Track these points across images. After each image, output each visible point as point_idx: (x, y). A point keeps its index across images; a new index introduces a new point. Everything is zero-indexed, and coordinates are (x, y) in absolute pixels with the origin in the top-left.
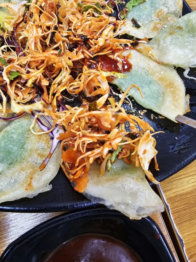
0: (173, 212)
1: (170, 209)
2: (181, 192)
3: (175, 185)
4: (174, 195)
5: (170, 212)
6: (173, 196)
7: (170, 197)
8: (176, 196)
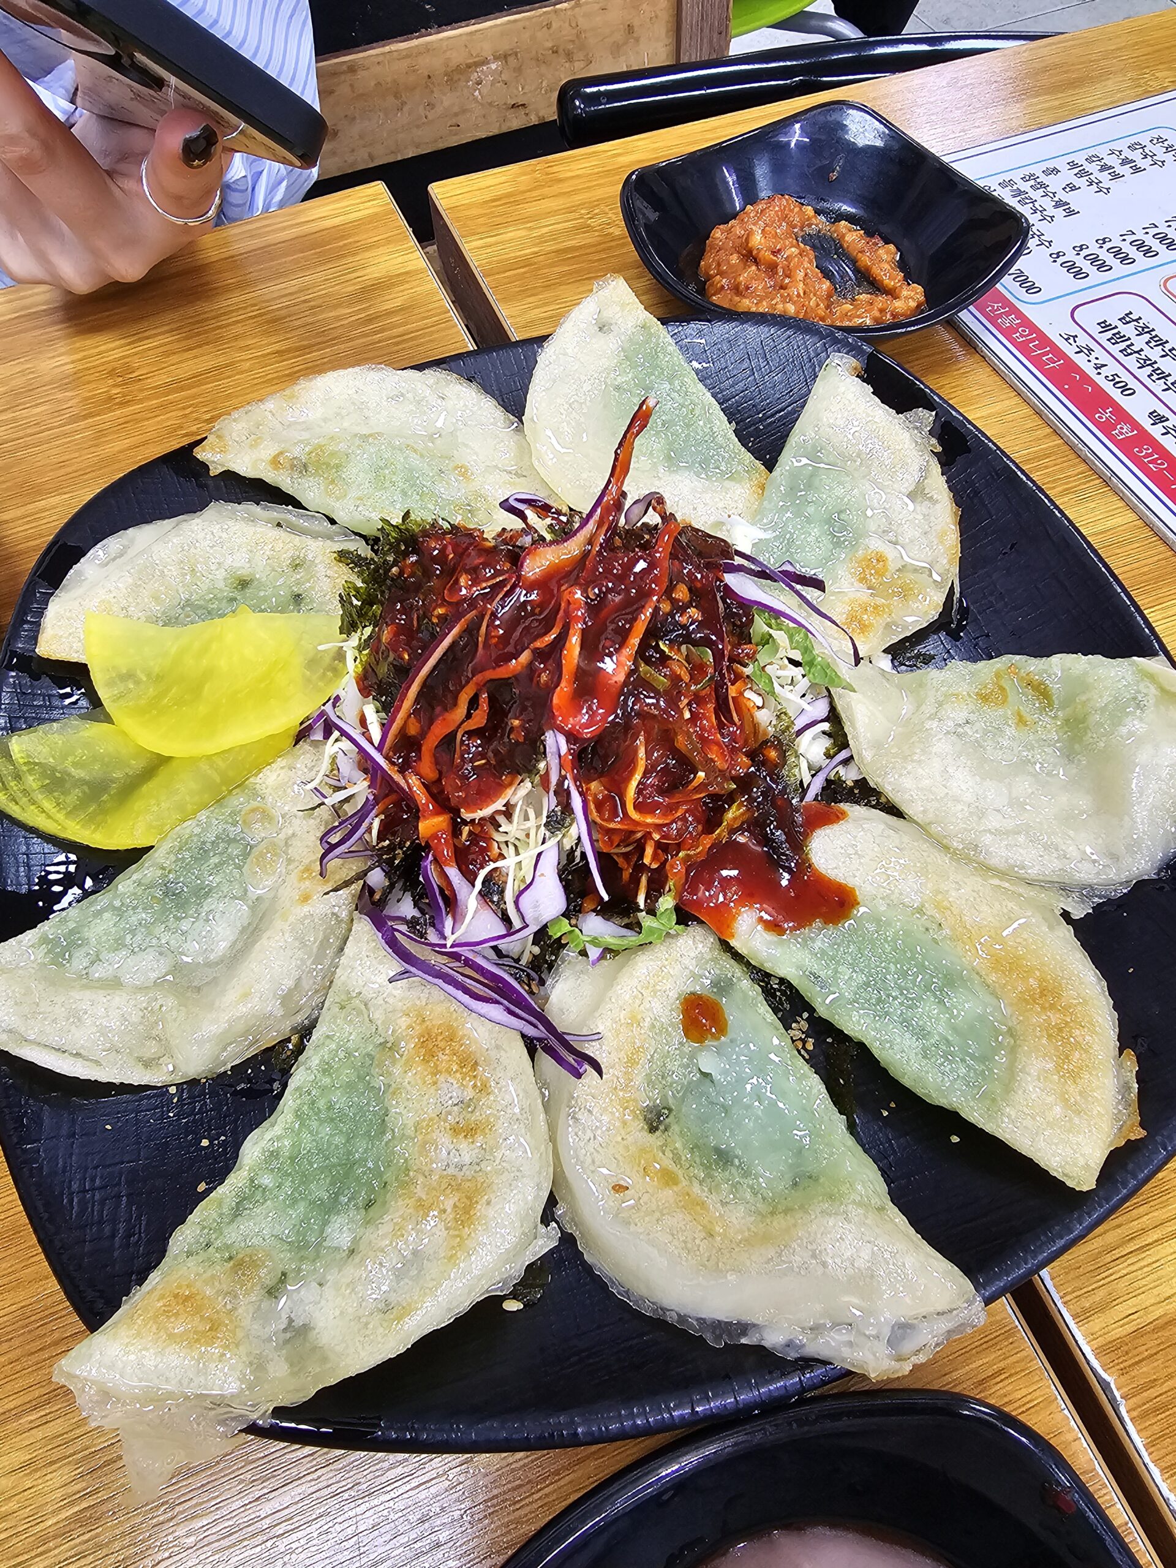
0: (1135, 1414)
1: (1119, 1398)
2: (1157, 1314)
3: (1122, 1284)
4: (1129, 1328)
5: (1123, 1410)
6: (1125, 1333)
7: (1110, 1342)
8: (1138, 1333)
